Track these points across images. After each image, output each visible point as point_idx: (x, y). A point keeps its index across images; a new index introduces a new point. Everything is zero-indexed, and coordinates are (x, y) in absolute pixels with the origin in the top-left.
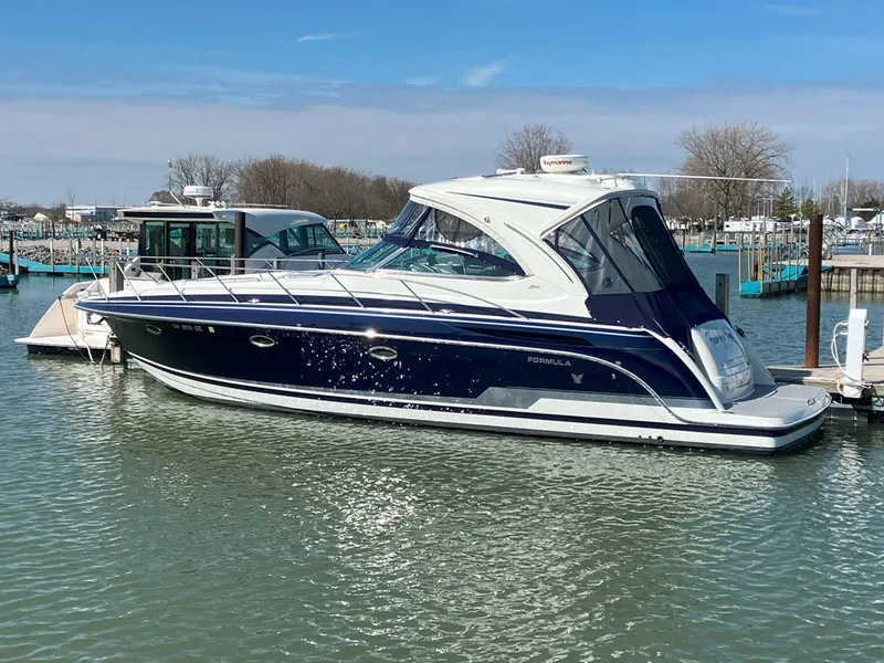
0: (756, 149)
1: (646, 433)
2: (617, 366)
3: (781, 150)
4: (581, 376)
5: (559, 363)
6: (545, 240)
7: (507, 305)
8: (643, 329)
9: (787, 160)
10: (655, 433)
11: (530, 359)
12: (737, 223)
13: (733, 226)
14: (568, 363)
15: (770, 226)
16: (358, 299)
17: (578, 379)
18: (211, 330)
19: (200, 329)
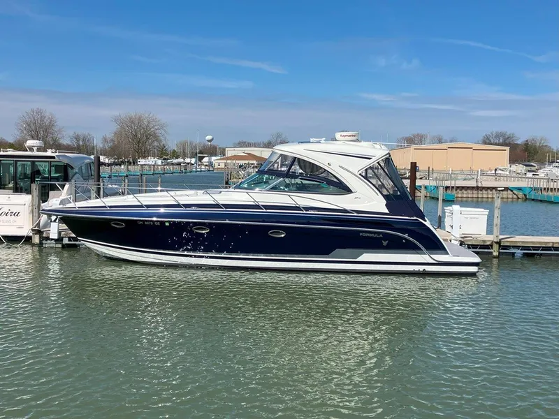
0: (151, 125)
1: (417, 268)
2: (406, 236)
3: (162, 127)
4: (387, 242)
5: (377, 236)
6: (360, 174)
7: (348, 207)
8: (415, 218)
9: (165, 131)
10: (421, 268)
11: (361, 234)
12: (143, 160)
13: (142, 161)
14: (381, 236)
15: (159, 162)
16: (262, 205)
17: (385, 243)
18: (167, 224)
19: (158, 224)
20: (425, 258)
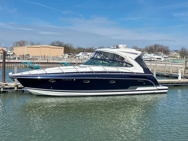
1: (152, 92)
2: (150, 81)
5: (142, 81)
6: (135, 60)
8: (151, 75)
18: (75, 80)
19: (71, 80)
20: (155, 88)
